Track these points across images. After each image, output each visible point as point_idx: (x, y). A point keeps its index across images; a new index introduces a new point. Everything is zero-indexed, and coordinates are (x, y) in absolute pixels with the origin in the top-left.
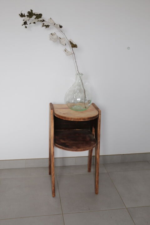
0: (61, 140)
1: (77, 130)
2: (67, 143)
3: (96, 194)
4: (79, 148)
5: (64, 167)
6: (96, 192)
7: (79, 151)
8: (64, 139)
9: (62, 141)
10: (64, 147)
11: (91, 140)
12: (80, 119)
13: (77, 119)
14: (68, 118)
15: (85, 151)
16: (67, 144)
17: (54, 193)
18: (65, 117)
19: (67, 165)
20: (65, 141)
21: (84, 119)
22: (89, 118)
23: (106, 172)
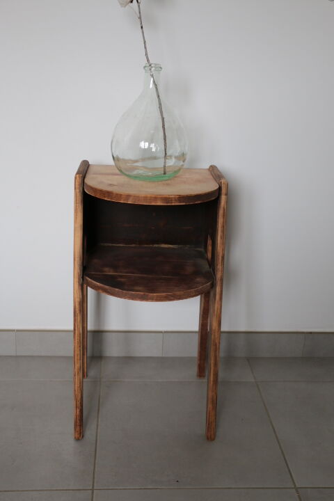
0: (106, 269)
1: (163, 246)
2: (121, 277)
3: (208, 439)
4: (153, 291)
5: (129, 360)
6: (211, 436)
7: (152, 299)
8: (115, 268)
9: (109, 272)
10: (107, 287)
11: (197, 273)
12: (156, 198)
13: (145, 198)
14: (119, 196)
15: (170, 300)
16: (119, 279)
17: (78, 428)
18: (109, 193)
19: (138, 355)
20: (117, 272)
21: (166, 199)
22: (181, 198)
23: (253, 380)
